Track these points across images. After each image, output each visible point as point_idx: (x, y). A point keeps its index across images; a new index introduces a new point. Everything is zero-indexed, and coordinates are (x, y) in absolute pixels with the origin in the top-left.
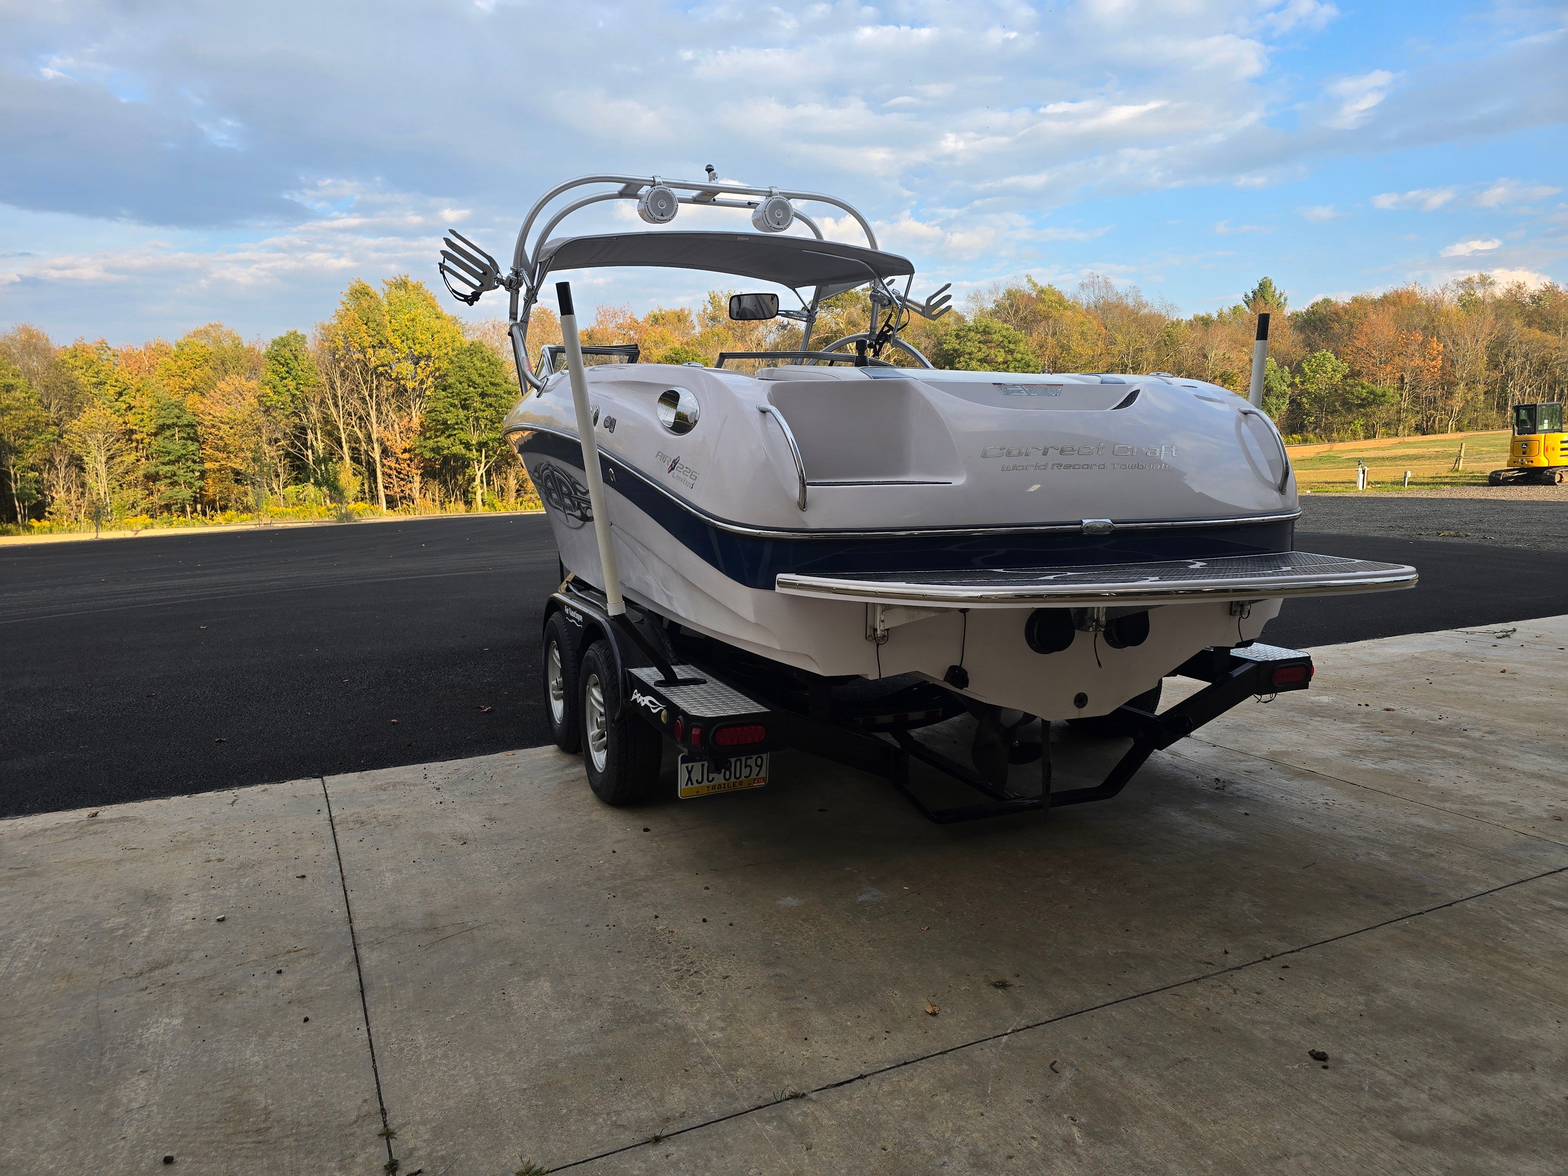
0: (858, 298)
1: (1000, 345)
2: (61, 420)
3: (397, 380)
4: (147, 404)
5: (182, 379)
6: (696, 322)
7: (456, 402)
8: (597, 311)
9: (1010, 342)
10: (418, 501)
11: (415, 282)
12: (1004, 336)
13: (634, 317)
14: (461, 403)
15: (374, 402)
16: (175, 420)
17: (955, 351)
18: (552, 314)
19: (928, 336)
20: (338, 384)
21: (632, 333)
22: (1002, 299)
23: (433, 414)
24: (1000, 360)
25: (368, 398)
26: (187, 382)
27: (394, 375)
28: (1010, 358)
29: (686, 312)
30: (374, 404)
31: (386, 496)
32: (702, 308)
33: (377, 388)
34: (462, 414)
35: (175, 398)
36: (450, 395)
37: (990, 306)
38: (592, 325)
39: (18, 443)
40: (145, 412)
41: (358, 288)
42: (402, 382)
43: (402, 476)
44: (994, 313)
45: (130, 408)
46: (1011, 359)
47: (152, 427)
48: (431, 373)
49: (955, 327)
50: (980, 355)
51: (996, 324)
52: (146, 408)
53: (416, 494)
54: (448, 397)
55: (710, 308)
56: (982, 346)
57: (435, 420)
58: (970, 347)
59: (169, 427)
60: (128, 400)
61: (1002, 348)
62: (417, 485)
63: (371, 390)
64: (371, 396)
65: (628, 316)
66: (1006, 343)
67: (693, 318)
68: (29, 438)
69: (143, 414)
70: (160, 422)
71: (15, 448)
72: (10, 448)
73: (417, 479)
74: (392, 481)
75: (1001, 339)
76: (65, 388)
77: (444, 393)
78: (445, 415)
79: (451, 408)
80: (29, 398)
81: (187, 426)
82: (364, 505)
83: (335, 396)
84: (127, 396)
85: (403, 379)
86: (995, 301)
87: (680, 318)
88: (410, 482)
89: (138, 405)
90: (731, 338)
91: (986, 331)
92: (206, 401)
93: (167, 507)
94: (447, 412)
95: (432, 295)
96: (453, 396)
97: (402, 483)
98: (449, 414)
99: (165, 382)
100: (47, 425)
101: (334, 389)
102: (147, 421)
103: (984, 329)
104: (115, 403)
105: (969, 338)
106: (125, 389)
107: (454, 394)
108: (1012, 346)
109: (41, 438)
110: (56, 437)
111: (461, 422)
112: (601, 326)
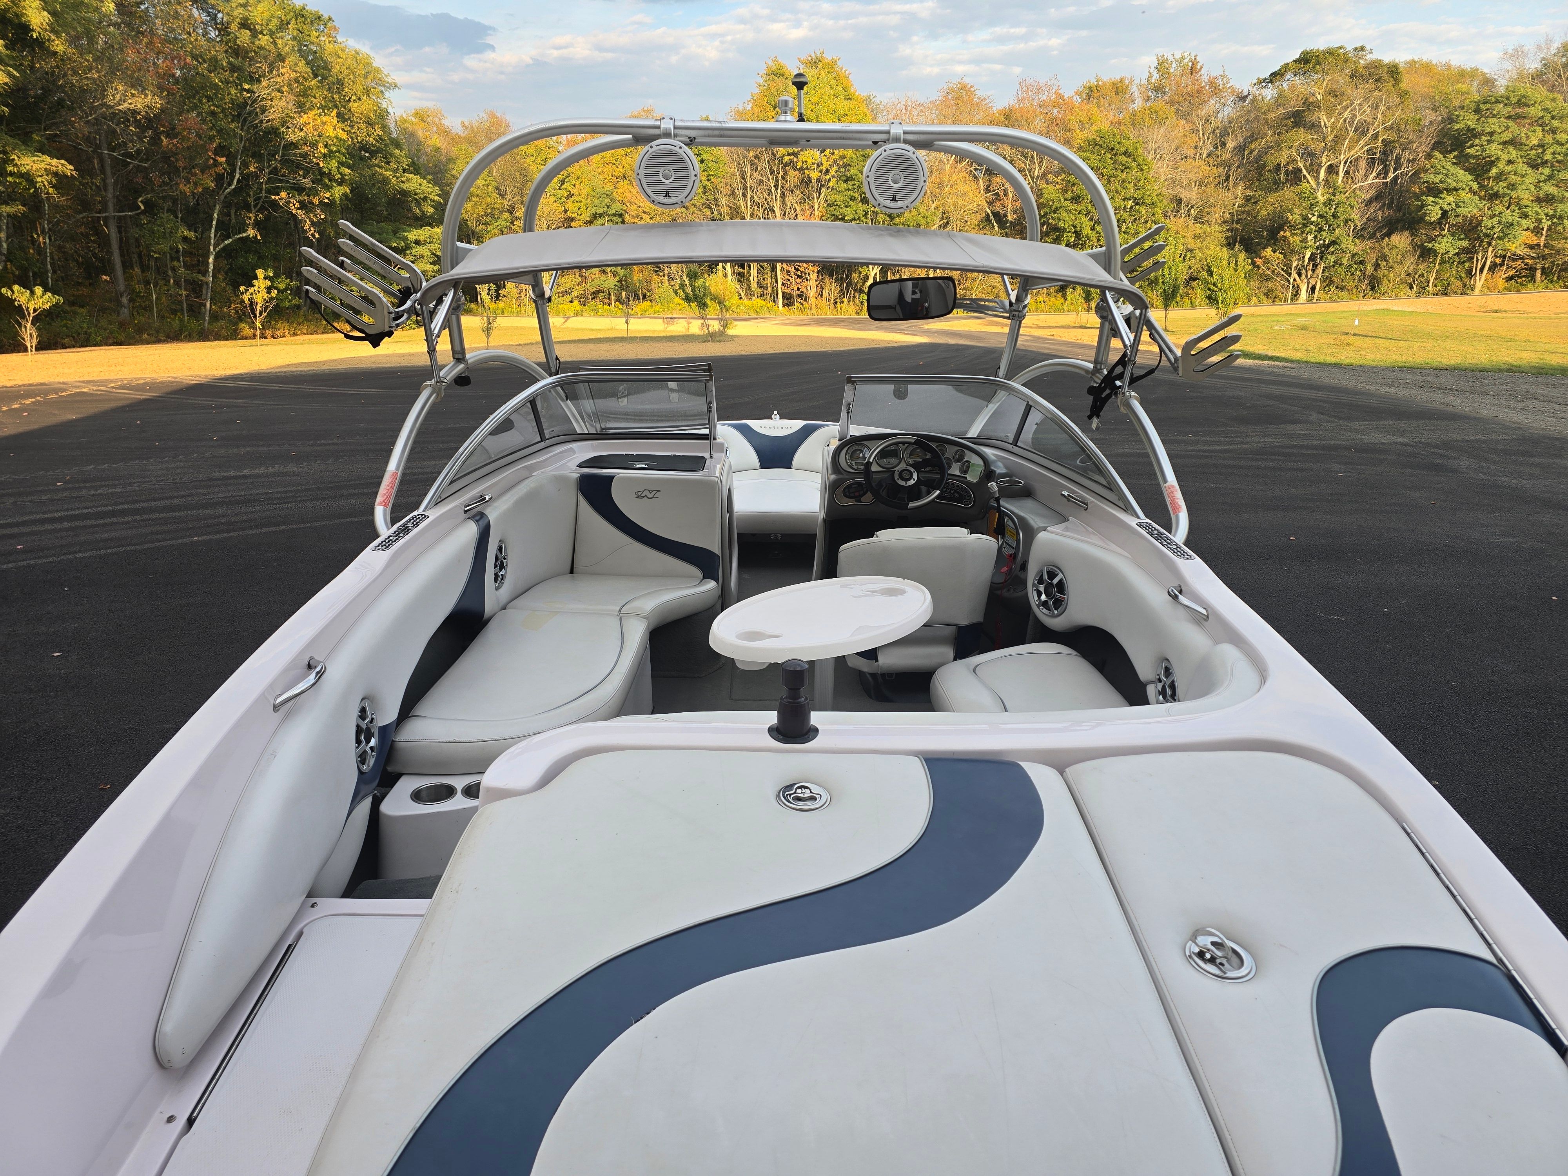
0: (1346, 60)
1: (1539, 122)
2: (514, 207)
3: (802, 170)
4: (584, 192)
5: (614, 167)
6: (1137, 94)
7: (857, 195)
8: (1018, 87)
9: (1553, 118)
10: (812, 300)
11: (830, 59)
12: (1546, 110)
13: (1061, 92)
14: (861, 196)
15: (779, 193)
16: (606, 209)
17: (1469, 129)
18: (972, 89)
19: (1435, 109)
20: (748, 175)
21: (1055, 111)
22: (1554, 55)
23: (832, 209)
24: (1534, 141)
25: (773, 189)
26: (618, 170)
27: (799, 165)
28: (1549, 139)
29: (1127, 82)
30: (779, 195)
31: (783, 293)
32: (1146, 75)
33: (783, 178)
34: (861, 208)
35: (609, 187)
36: (850, 187)
37: (1533, 65)
38: (1012, 103)
39: (479, 228)
40: (583, 200)
41: (774, 68)
42: (807, 172)
43: (799, 273)
44: (1538, 77)
45: (570, 195)
46: (1551, 141)
47: (586, 216)
48: (835, 161)
49: (1477, 97)
50: (1507, 136)
51: (1539, 93)
52: (583, 196)
53: (812, 293)
54: (849, 189)
55: (1156, 76)
56: (1511, 123)
57: (834, 215)
58: (1493, 124)
59: (601, 216)
60: (569, 188)
61: (1541, 125)
62: (813, 283)
63: (777, 181)
64: (776, 186)
65: (1054, 91)
66: (1547, 118)
67: (1134, 88)
68: (486, 224)
69: (580, 202)
70: (594, 211)
71: (477, 233)
72: (473, 233)
73: (814, 276)
74: (790, 278)
75: (1540, 114)
76: (518, 176)
77: (845, 185)
78: (844, 208)
79: (851, 203)
80: (488, 185)
81: (615, 215)
82: (762, 302)
83: (745, 188)
84: (569, 184)
85: (807, 169)
86: (1543, 59)
87: (1119, 89)
88: (807, 280)
89: (577, 193)
90: (1172, 115)
91: (1522, 102)
92: (632, 190)
93: (595, 294)
94: (846, 207)
95: (847, 73)
96: (854, 189)
97: (799, 280)
98: (848, 209)
99: (600, 170)
100: (501, 213)
101: (744, 179)
102: (583, 208)
103: (1519, 100)
104: (559, 191)
105: (1495, 112)
106: (567, 177)
107: (855, 187)
108: (1556, 123)
109: (496, 224)
110: (508, 224)
111: (859, 217)
112: (1022, 105)
